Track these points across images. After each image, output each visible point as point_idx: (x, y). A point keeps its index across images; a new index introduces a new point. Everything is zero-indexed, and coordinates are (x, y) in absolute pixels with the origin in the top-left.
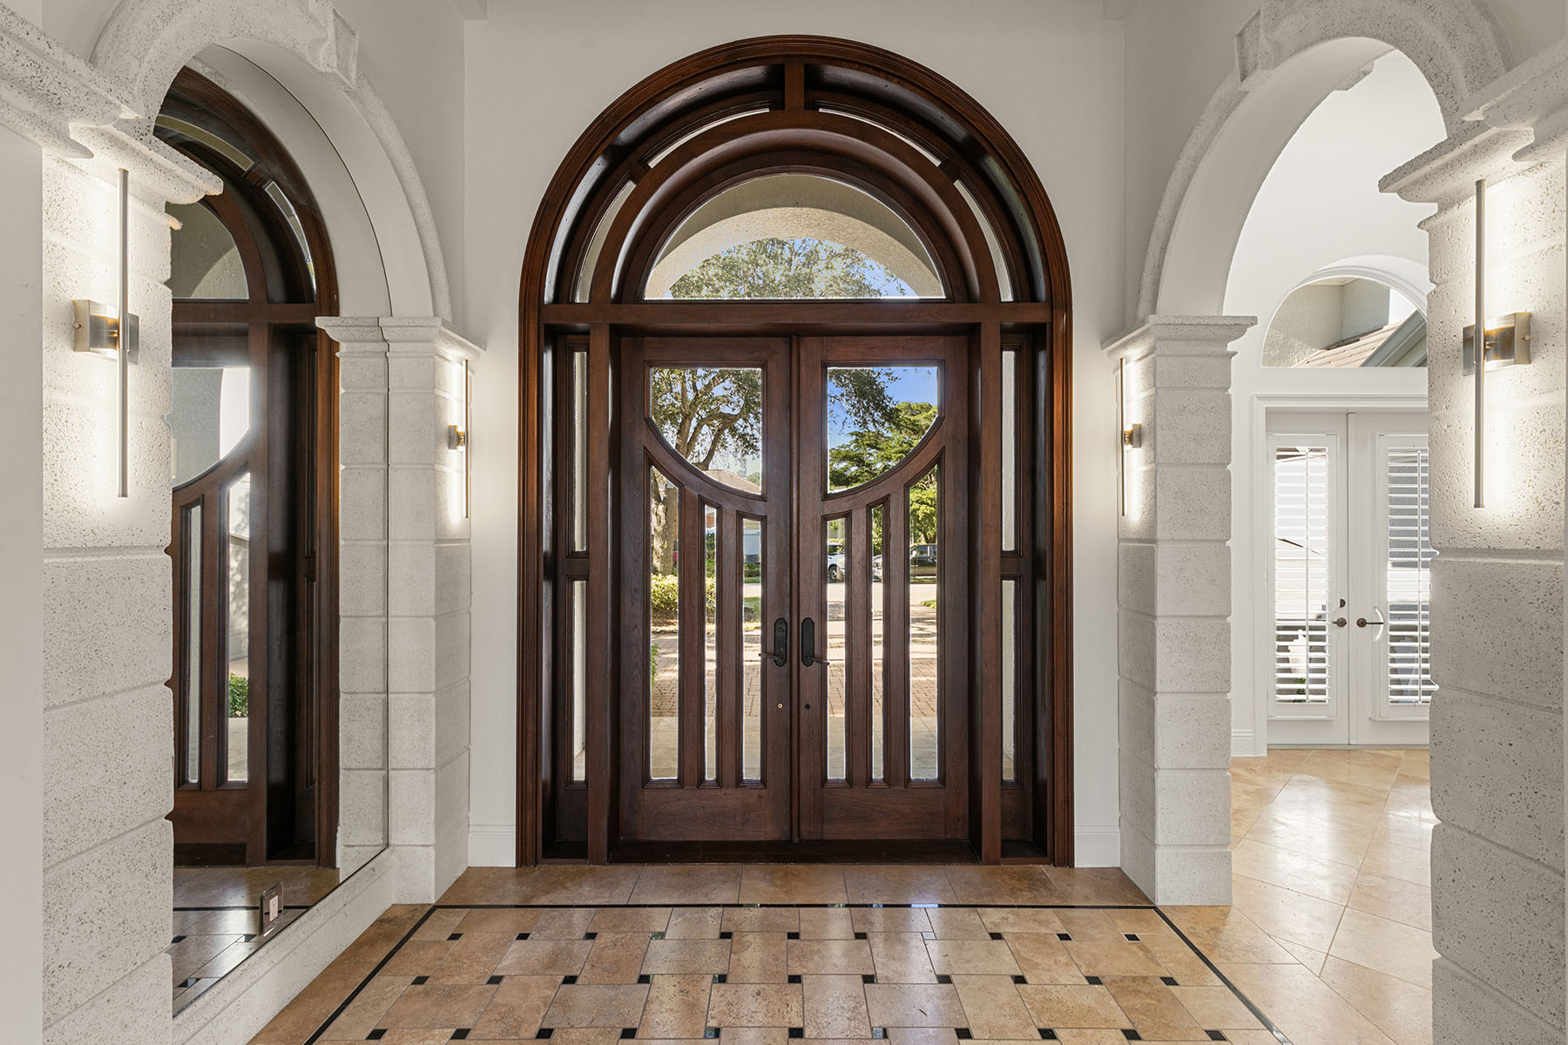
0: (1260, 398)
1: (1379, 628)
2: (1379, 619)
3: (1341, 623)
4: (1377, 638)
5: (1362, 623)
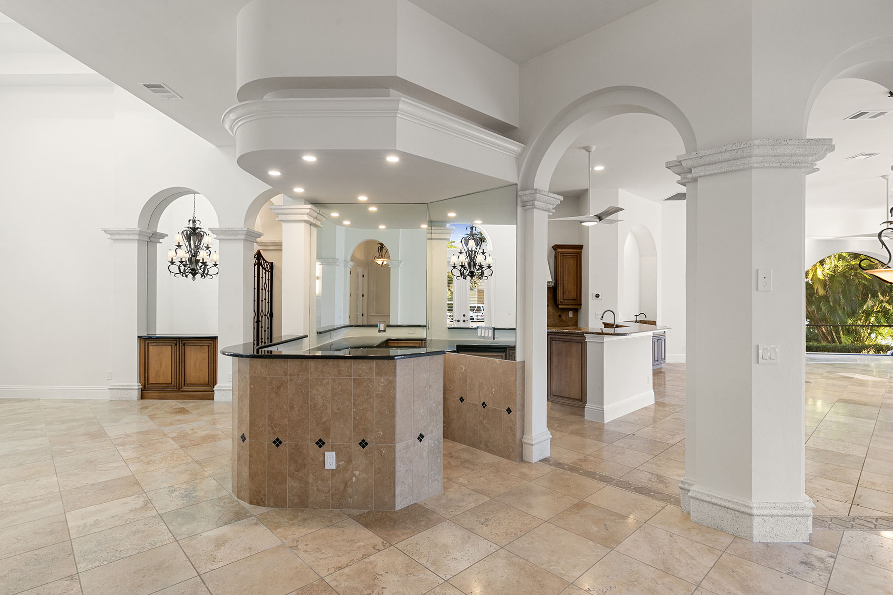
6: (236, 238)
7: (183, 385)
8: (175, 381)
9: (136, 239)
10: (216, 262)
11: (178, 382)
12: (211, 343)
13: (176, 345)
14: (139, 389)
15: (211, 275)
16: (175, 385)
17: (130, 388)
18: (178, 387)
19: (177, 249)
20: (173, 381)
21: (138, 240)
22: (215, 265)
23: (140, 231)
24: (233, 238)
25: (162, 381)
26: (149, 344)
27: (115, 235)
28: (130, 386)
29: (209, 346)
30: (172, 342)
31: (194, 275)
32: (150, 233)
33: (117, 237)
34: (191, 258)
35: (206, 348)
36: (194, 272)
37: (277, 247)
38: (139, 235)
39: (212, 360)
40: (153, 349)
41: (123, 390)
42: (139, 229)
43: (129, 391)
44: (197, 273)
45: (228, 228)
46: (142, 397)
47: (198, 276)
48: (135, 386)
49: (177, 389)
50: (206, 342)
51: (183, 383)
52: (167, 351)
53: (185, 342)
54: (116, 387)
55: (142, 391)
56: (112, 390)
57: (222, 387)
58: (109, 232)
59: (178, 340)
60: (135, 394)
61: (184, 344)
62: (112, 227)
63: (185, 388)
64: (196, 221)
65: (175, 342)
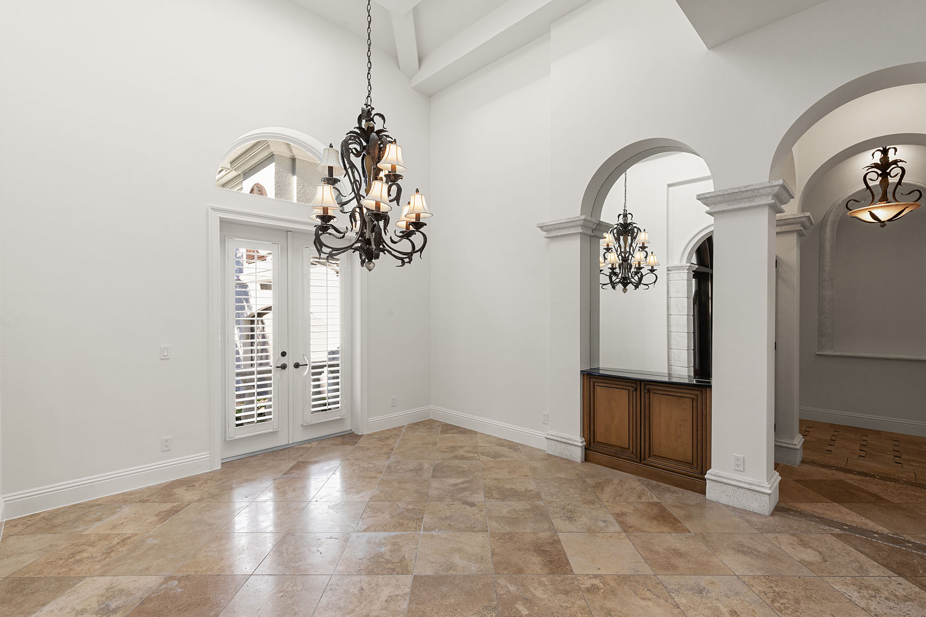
0: (214, 209)
1: (306, 368)
2: (306, 362)
3: (284, 367)
4: (305, 374)
5: (297, 366)
6: (753, 204)
7: (647, 456)
8: (634, 446)
9: (578, 233)
10: (652, 267)
11: (639, 449)
12: (697, 395)
13: (636, 390)
14: (583, 446)
15: (647, 285)
16: (634, 452)
17: (571, 442)
18: (638, 457)
19: (606, 252)
20: (631, 445)
21: (581, 234)
22: (652, 271)
23: (585, 220)
24: (747, 205)
25: (614, 441)
26: (596, 384)
27: (553, 232)
28: (571, 440)
29: (693, 399)
30: (630, 384)
31: (625, 285)
32: (595, 223)
33: (554, 234)
34: (622, 263)
35: (689, 402)
36: (625, 282)
37: (787, 227)
38: (583, 226)
39: (699, 425)
40: (601, 392)
41: (563, 444)
42: (583, 217)
43: (570, 446)
44: (629, 283)
45: (738, 188)
46: (587, 459)
47: (630, 287)
48: (578, 441)
49: (638, 460)
50: (688, 391)
51: (647, 452)
52: (622, 397)
53: (650, 387)
54: (555, 438)
55: (586, 449)
56: (549, 440)
57: (722, 477)
58: (545, 228)
59: (638, 383)
60: (577, 454)
61: (649, 391)
62: (549, 220)
63: (651, 460)
64: (628, 215)
65: (634, 386)
